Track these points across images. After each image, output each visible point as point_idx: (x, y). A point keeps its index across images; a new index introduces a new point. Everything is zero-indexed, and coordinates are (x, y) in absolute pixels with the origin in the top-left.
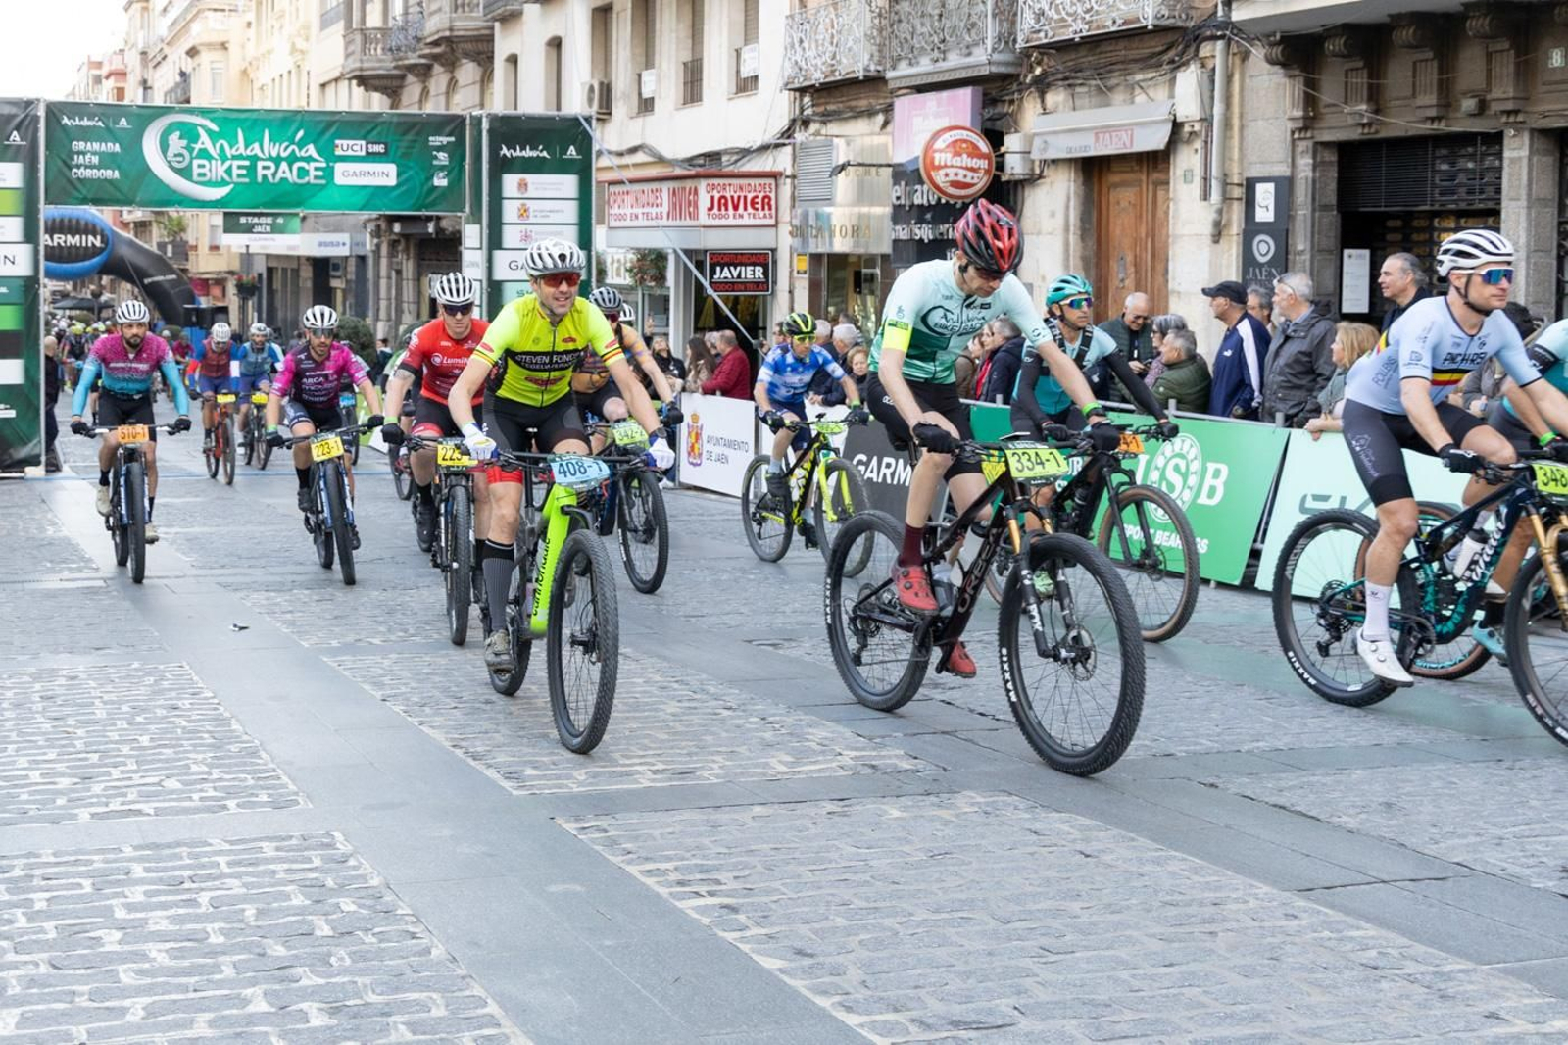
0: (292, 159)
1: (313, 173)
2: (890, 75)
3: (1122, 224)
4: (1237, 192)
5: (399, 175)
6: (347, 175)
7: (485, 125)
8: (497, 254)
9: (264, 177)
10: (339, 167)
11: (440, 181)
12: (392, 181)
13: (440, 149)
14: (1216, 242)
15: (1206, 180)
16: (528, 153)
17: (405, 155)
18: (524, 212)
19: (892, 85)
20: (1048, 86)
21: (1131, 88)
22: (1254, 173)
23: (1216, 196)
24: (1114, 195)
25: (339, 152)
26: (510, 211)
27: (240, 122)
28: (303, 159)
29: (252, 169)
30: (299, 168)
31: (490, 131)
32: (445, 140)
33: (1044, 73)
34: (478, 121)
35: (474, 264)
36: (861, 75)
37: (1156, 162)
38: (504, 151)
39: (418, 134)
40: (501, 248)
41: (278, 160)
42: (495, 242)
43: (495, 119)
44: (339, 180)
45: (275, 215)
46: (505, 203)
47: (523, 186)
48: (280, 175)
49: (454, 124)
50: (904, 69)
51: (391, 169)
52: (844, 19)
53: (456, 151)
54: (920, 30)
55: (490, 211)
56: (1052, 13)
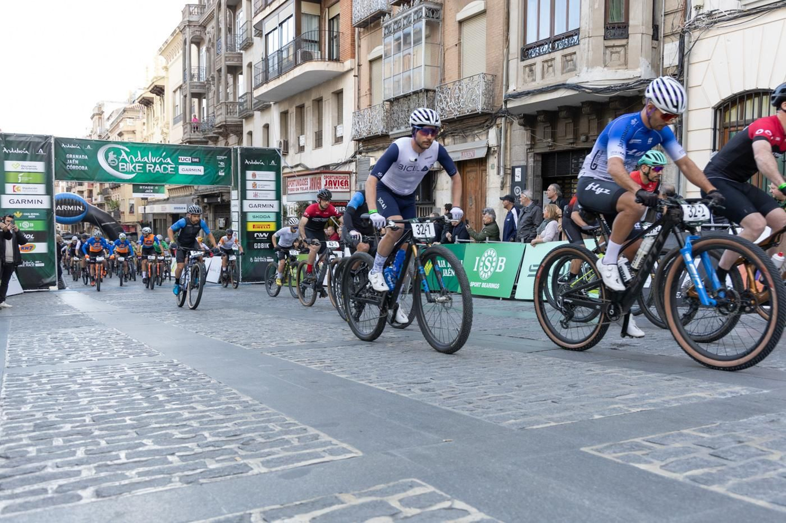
0: (161, 164)
1: (169, 169)
2: (390, 133)
3: (471, 186)
4: (509, 172)
5: (205, 171)
6: (183, 170)
7: (239, 152)
8: (245, 201)
9: (150, 170)
10: (181, 167)
11: (222, 173)
12: (202, 173)
13: (221, 161)
14: (502, 189)
15: (499, 167)
16: (256, 163)
17: (207, 163)
18: (255, 185)
19: (391, 137)
20: (446, 136)
21: (474, 136)
22: (514, 164)
23: (502, 173)
24: (468, 174)
25: (180, 161)
26: (249, 185)
27: (139, 148)
28: (165, 163)
29: (144, 167)
30: (164, 167)
31: (241, 154)
32: (223, 157)
33: (444, 131)
34: (236, 149)
35: (235, 206)
36: (380, 133)
37: (482, 162)
38: (247, 162)
39: (212, 155)
40: (245, 199)
41: (155, 164)
42: (243, 197)
43: (242, 149)
44: (181, 172)
45: (154, 186)
46: (248, 182)
47: (254, 175)
48: (156, 170)
49: (227, 152)
50: (395, 131)
51: (202, 168)
52: (374, 113)
53: (228, 162)
54: (401, 116)
55: (241, 185)
56: (447, 109)
